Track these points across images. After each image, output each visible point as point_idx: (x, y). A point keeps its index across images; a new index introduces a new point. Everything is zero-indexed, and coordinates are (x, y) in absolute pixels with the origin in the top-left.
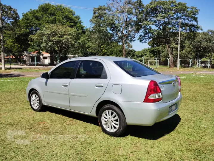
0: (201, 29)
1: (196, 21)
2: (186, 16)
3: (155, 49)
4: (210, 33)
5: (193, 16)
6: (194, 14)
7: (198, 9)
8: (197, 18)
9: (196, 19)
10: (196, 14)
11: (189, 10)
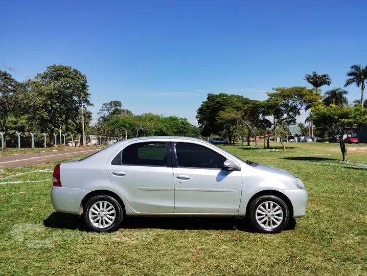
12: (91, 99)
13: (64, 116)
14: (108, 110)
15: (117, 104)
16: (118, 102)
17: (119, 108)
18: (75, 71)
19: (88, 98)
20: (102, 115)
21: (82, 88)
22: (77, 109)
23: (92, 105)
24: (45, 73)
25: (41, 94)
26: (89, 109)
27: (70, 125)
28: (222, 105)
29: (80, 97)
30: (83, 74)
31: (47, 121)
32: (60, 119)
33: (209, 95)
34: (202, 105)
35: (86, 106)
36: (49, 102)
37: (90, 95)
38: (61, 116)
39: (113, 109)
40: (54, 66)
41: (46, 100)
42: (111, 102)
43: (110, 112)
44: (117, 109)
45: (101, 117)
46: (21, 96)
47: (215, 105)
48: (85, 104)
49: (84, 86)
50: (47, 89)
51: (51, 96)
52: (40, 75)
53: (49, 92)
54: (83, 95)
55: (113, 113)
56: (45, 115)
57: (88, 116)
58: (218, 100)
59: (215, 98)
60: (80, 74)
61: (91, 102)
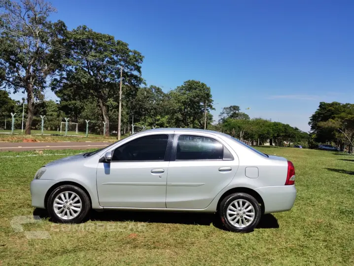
0: (145, 84)
1: (139, 71)
2: (125, 61)
3: (70, 105)
4: (154, 90)
5: (135, 63)
6: (137, 61)
7: (142, 55)
8: (140, 67)
9: (138, 69)
10: (140, 61)
11: (130, 53)
12: (214, 105)
13: (192, 118)
14: (228, 114)
15: (236, 108)
16: (237, 107)
17: (237, 112)
18: (202, 84)
19: (211, 104)
20: (223, 117)
21: (207, 97)
22: (202, 112)
23: (214, 109)
24: (182, 86)
25: (179, 102)
26: (211, 112)
27: (196, 124)
28: (333, 113)
29: (205, 103)
30: (208, 86)
31: (180, 121)
32: (189, 120)
33: (321, 103)
34: (316, 112)
35: (210, 110)
36: (183, 107)
37: (213, 101)
38: (190, 118)
39: (232, 112)
40: (189, 81)
41: (182, 106)
42: (231, 107)
43: (229, 115)
44: (235, 113)
45: (222, 119)
46: (166, 103)
47: (326, 113)
48: (209, 108)
49: (208, 95)
50: (183, 98)
51: (184, 103)
52: (179, 87)
53: (184, 100)
54: (207, 102)
55: (232, 116)
56: (180, 116)
57: (210, 118)
58: (330, 108)
59: (327, 107)
60: (206, 87)
61: (213, 107)
